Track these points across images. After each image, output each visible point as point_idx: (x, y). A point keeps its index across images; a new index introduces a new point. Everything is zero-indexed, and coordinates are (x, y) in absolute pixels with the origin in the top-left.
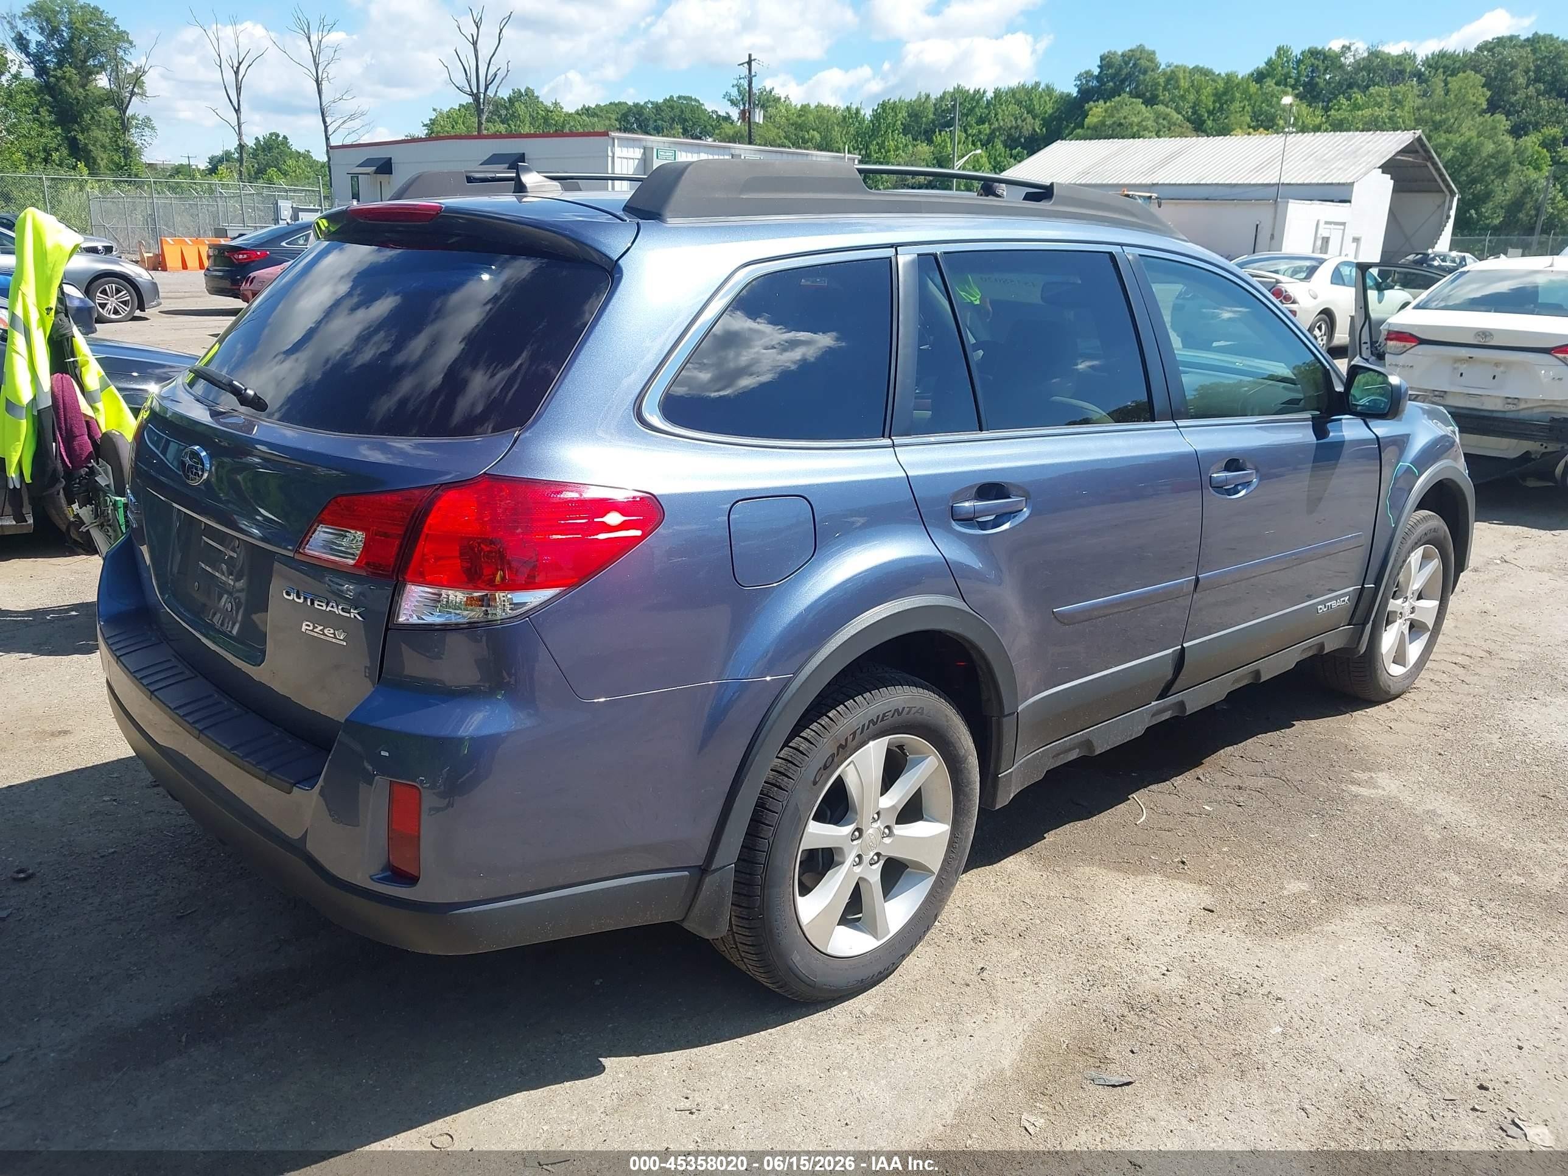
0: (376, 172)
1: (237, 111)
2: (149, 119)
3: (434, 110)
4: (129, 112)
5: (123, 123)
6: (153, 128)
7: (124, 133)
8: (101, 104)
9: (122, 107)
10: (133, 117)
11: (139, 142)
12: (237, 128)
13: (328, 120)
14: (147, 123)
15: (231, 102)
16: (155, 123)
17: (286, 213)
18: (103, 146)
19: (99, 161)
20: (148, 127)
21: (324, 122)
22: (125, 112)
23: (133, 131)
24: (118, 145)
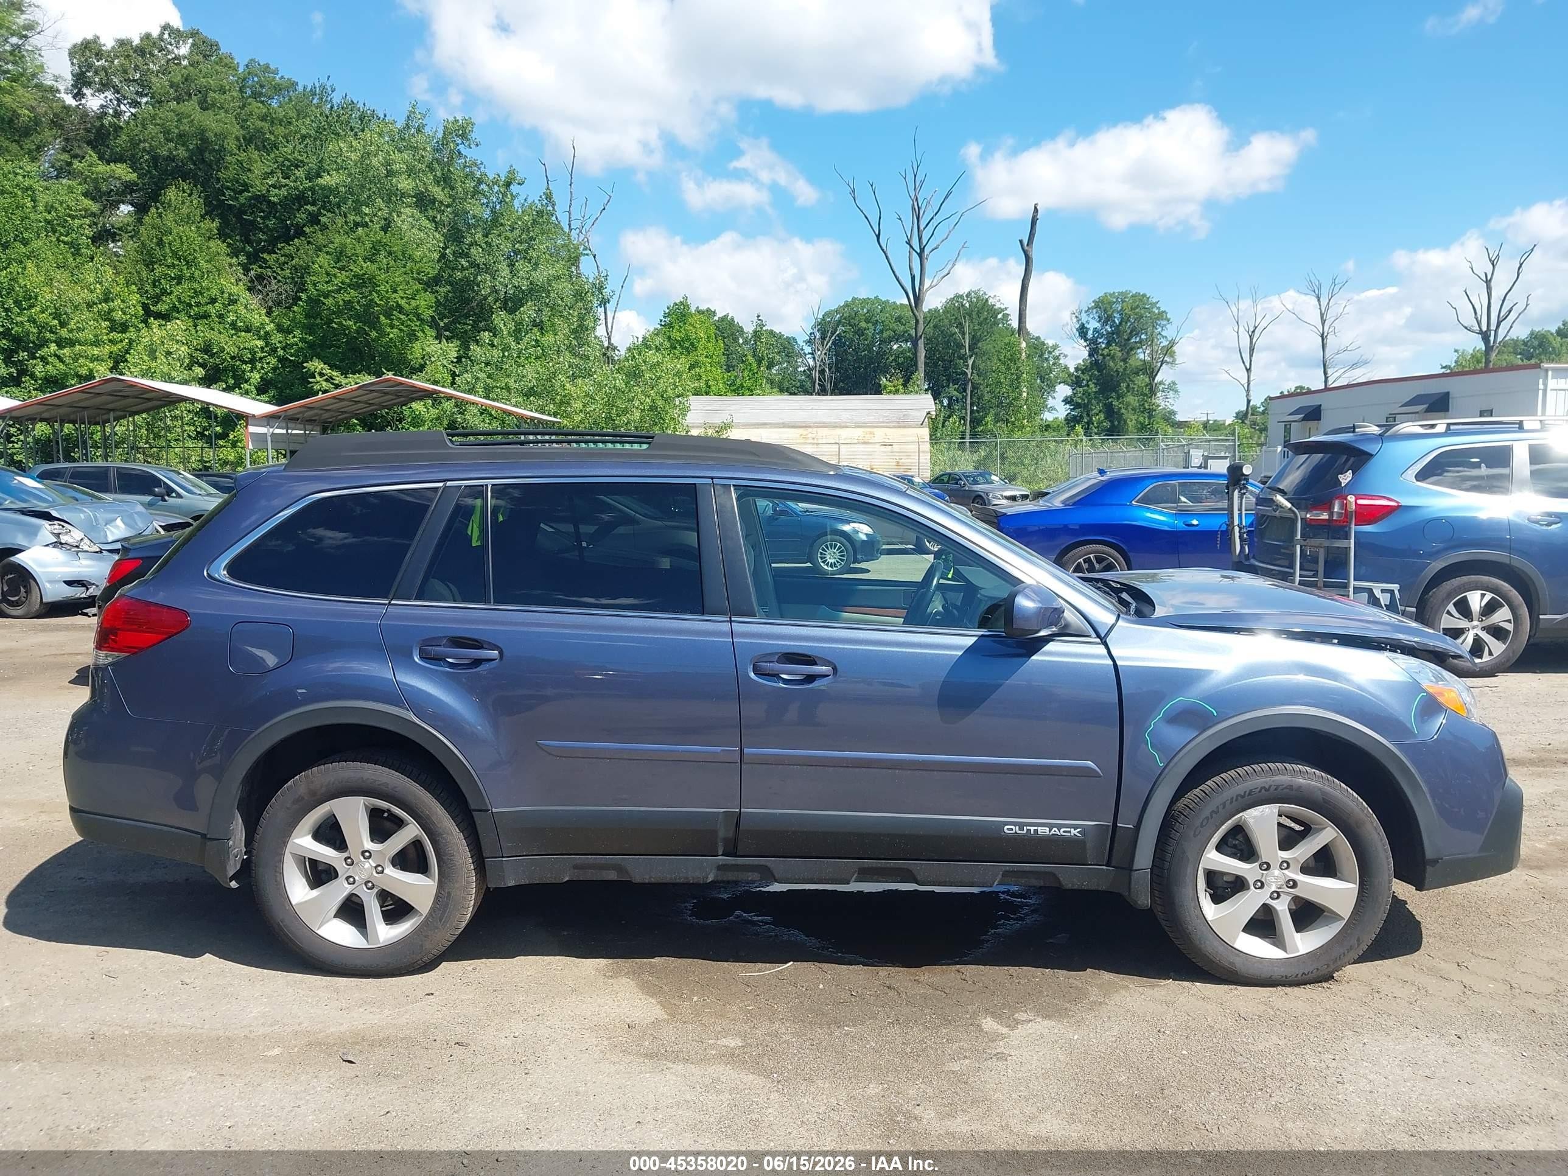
0: (1304, 419)
1: (1248, 370)
2: (1174, 383)
3: (1456, 351)
4: (1158, 379)
5: (1151, 389)
6: (1176, 391)
7: (1151, 397)
8: (1137, 374)
9: (1152, 375)
10: (1161, 383)
11: (1163, 404)
12: (1246, 386)
13: (1330, 372)
14: (1172, 387)
15: (1243, 362)
16: (1178, 387)
17: (1196, 460)
18: (1134, 409)
19: (1128, 421)
20: (1173, 390)
21: (1325, 373)
22: (1154, 379)
23: (1159, 394)
24: (1145, 408)
